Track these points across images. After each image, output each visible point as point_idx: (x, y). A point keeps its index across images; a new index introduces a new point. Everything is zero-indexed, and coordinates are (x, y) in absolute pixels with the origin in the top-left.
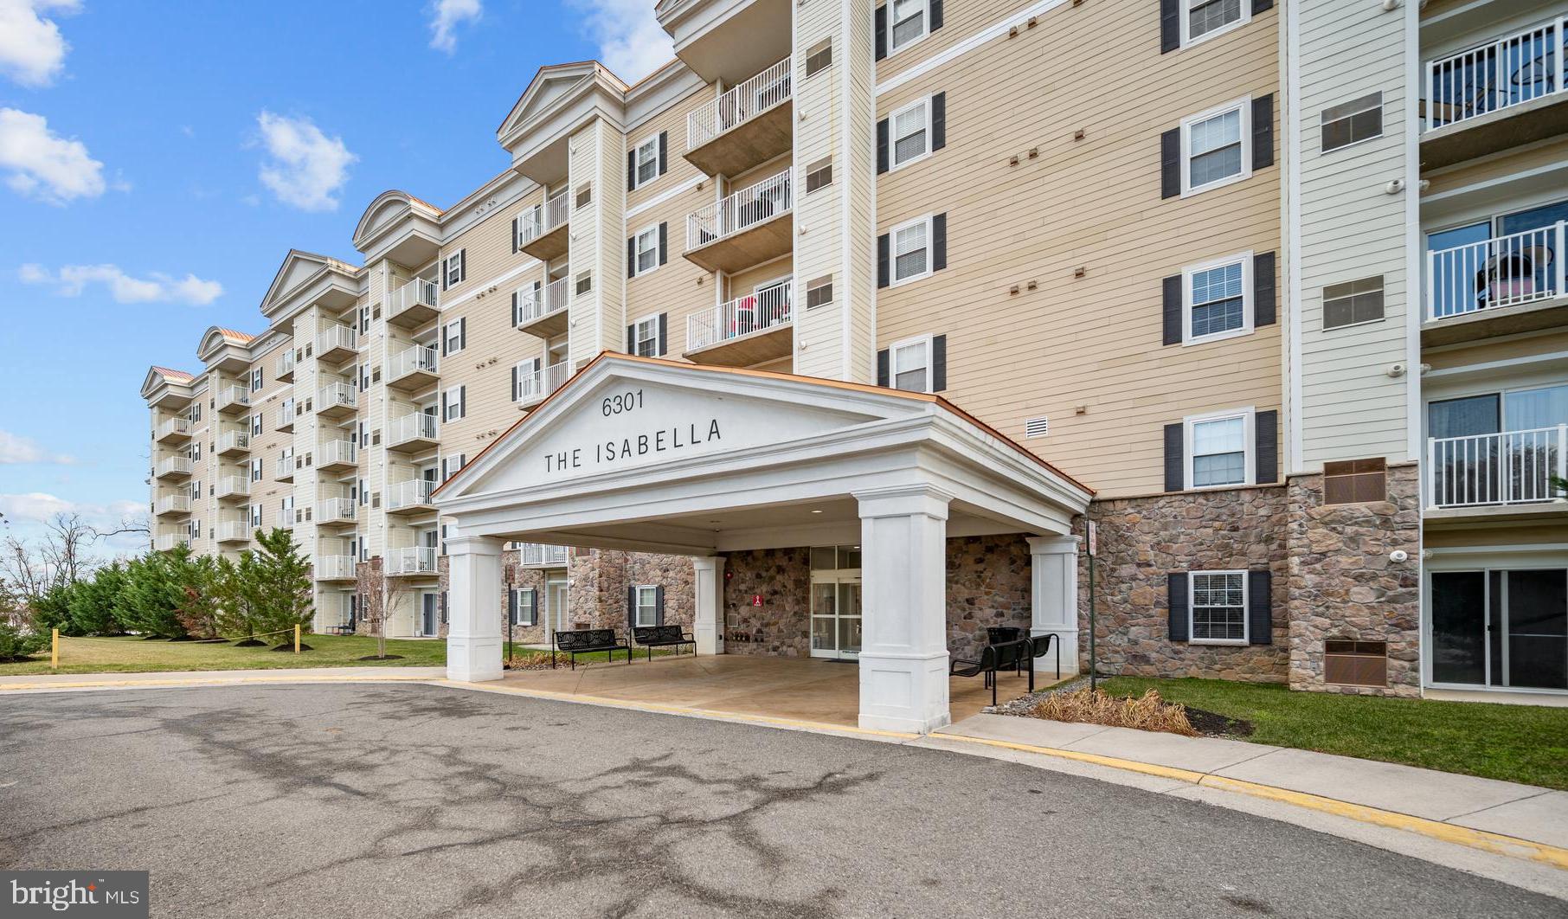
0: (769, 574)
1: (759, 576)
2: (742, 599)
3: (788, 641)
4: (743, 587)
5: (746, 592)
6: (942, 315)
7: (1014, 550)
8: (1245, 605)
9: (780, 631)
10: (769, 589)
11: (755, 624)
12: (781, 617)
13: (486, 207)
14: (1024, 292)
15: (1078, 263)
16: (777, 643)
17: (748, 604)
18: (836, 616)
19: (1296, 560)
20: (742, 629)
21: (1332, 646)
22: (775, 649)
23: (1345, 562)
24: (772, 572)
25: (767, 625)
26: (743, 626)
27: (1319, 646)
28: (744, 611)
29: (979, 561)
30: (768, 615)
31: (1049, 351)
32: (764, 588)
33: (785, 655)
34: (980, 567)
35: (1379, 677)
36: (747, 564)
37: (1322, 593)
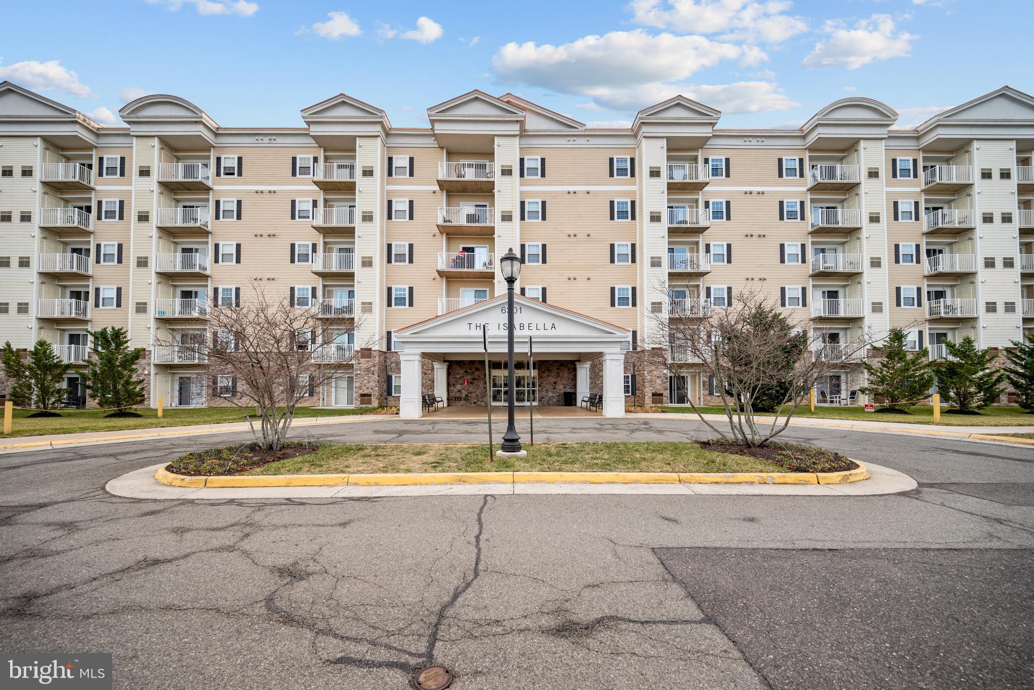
0: (472, 371)
1: (466, 372)
2: (457, 382)
3: (481, 400)
4: (458, 376)
5: (460, 379)
6: (545, 280)
7: (570, 366)
8: (630, 384)
9: (477, 395)
10: (472, 377)
11: (464, 393)
12: (477, 389)
13: (266, 139)
14: (572, 280)
15: (589, 275)
16: (475, 401)
17: (461, 384)
18: (502, 389)
19: (646, 372)
20: (458, 395)
21: (654, 395)
22: (475, 403)
23: (655, 373)
24: (474, 370)
25: (471, 393)
26: (457, 394)
27: (651, 395)
28: (458, 387)
29: (558, 369)
30: (471, 389)
31: (580, 301)
32: (469, 377)
33: (480, 405)
34: (558, 371)
35: (661, 402)
36: (460, 366)
37: (651, 381)
